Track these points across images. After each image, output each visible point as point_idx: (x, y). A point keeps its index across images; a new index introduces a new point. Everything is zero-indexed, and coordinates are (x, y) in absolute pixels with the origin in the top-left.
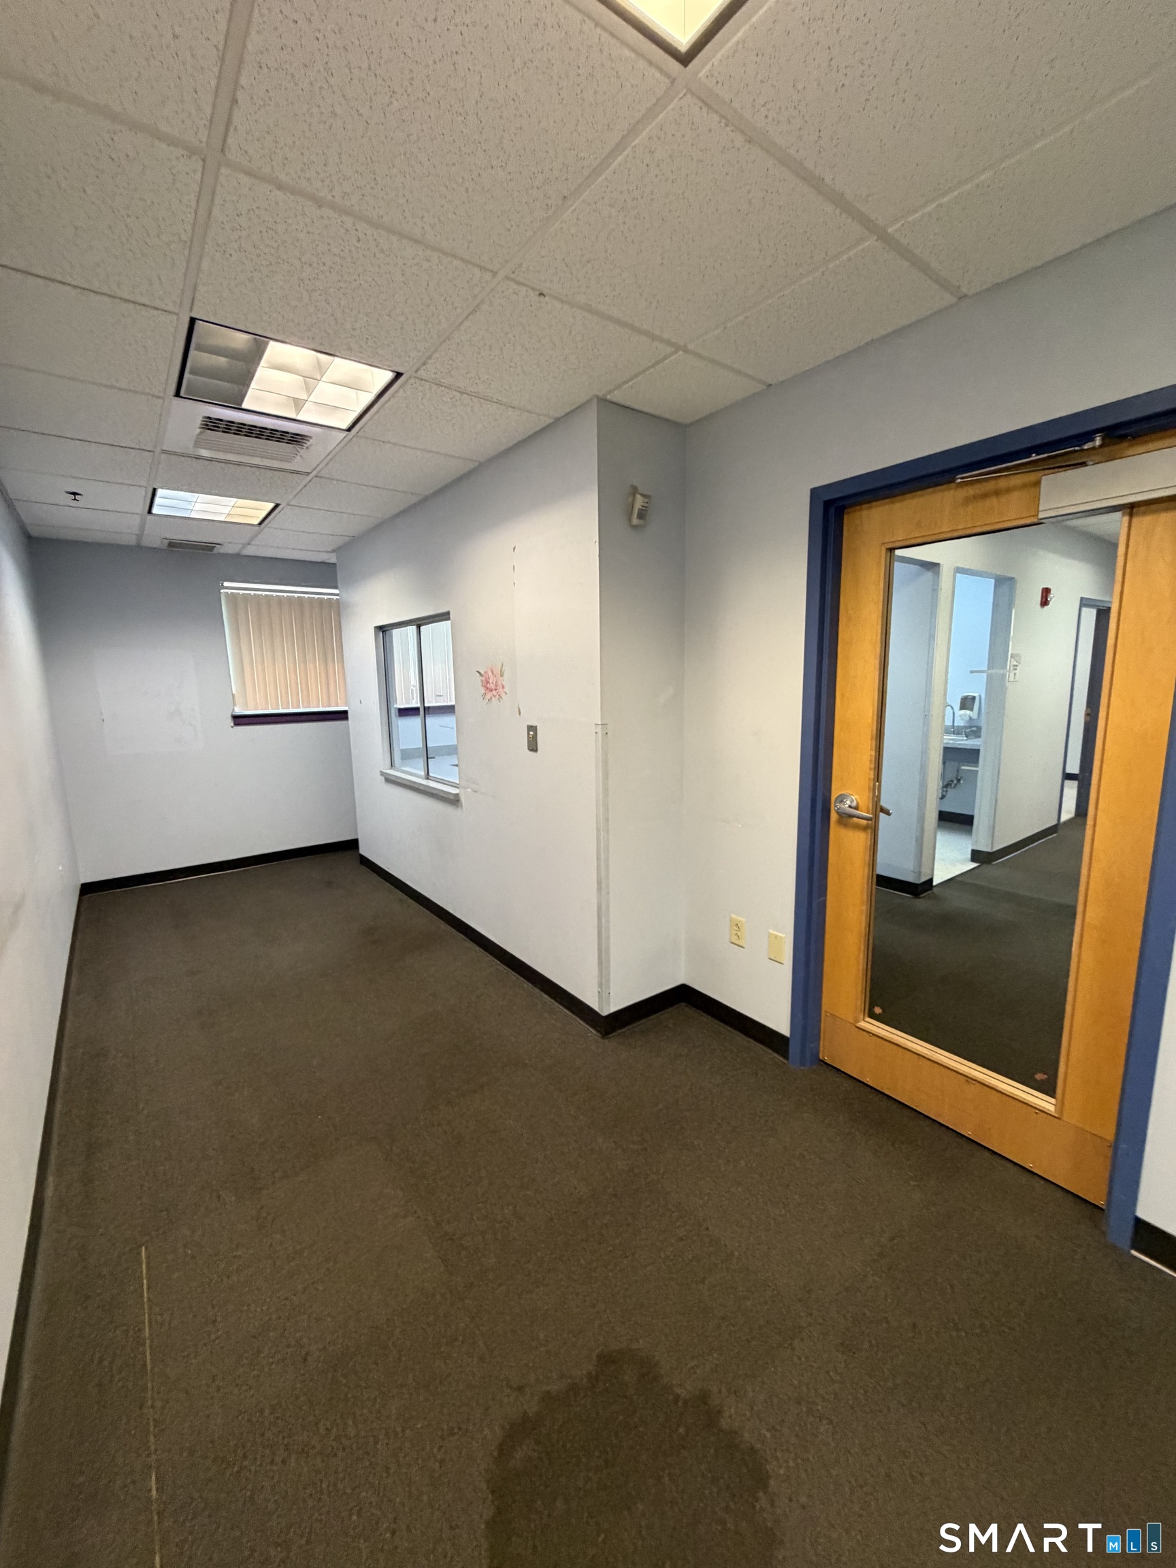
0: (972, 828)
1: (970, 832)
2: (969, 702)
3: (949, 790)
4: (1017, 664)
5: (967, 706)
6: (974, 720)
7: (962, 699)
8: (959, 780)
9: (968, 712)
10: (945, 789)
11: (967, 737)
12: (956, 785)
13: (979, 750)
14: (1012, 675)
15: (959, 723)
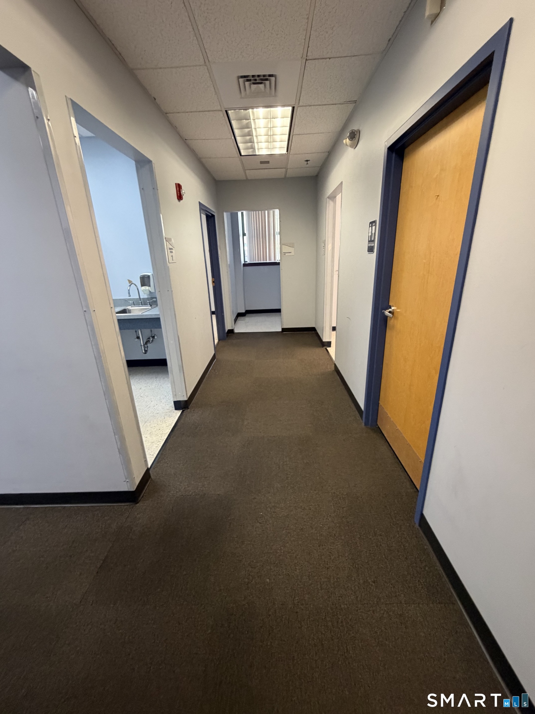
0: (167, 367)
1: (166, 371)
2: (146, 280)
3: (149, 345)
4: (172, 247)
5: (146, 283)
6: (153, 293)
7: (140, 278)
8: (153, 337)
9: (147, 288)
10: (146, 346)
11: (151, 306)
12: (153, 340)
13: (159, 318)
14: (170, 258)
15: (144, 296)
